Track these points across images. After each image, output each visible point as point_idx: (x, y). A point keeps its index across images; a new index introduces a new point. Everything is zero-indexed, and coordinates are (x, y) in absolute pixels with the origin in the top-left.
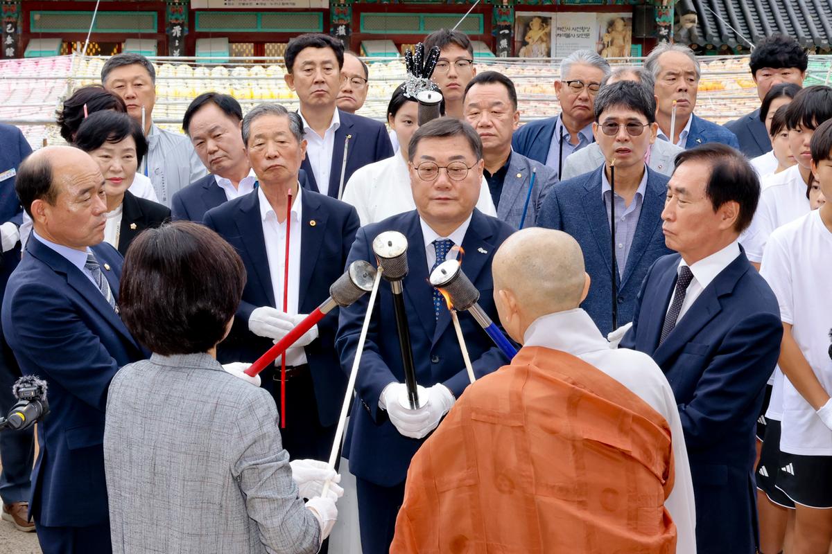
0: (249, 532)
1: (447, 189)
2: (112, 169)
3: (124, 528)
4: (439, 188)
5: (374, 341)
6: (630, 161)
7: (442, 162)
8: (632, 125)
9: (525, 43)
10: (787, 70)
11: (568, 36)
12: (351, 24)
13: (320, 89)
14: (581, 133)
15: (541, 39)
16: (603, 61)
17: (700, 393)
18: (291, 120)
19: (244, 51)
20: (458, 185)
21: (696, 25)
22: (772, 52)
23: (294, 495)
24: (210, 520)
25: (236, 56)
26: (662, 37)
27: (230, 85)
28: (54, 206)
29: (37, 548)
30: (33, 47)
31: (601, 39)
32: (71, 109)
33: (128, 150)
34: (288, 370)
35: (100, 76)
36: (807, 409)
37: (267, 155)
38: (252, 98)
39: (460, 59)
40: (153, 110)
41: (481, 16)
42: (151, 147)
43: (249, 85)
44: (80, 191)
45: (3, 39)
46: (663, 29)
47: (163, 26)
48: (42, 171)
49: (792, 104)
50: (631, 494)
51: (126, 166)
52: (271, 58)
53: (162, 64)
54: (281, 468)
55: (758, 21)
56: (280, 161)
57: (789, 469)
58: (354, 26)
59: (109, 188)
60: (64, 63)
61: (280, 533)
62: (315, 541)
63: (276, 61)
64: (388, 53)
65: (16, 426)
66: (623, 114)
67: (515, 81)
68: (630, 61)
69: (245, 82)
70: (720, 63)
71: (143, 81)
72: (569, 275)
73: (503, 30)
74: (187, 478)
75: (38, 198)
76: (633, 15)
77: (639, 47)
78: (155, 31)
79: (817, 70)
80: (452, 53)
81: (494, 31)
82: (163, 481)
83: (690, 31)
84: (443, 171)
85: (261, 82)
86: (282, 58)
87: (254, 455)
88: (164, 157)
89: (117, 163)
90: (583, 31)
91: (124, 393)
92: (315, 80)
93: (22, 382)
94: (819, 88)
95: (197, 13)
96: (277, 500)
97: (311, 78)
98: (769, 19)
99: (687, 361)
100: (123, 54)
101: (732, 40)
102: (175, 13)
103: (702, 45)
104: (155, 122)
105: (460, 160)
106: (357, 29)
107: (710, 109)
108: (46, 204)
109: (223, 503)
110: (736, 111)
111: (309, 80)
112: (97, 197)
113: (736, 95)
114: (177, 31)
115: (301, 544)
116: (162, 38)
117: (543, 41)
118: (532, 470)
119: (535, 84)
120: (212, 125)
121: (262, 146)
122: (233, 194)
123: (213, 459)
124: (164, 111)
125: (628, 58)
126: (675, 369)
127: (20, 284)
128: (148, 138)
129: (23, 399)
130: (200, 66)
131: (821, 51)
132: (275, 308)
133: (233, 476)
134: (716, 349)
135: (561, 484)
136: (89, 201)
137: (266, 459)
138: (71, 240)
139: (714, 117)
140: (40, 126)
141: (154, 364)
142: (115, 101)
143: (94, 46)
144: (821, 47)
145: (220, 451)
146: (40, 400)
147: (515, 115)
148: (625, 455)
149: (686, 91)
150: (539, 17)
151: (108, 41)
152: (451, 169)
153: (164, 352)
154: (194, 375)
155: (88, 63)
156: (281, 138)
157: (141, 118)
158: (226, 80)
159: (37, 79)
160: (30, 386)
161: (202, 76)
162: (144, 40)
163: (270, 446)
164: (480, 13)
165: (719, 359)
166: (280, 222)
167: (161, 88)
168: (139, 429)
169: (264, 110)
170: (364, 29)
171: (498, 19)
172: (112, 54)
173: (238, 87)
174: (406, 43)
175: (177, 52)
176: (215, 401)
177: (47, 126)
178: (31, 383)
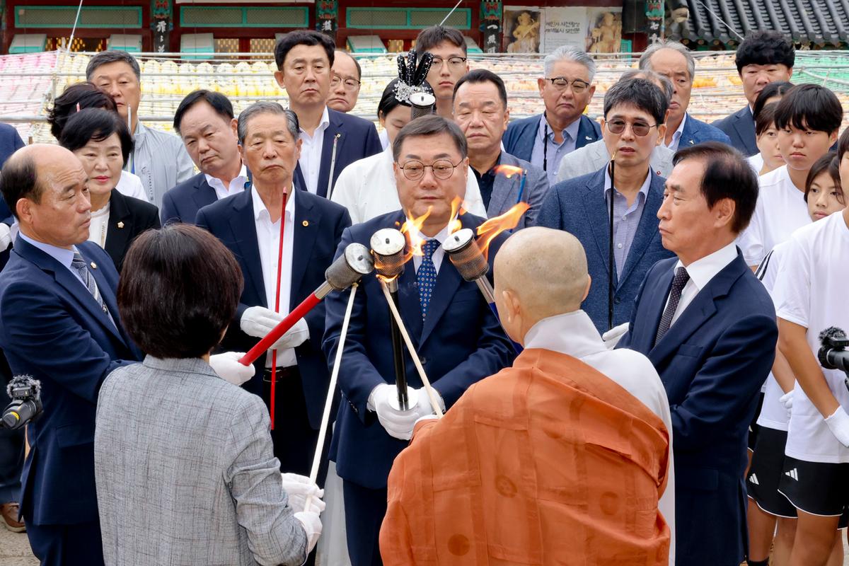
0: (239, 539)
1: (433, 188)
2: (97, 167)
3: (119, 531)
4: (424, 187)
5: (360, 342)
6: (634, 160)
7: (427, 161)
8: (638, 125)
9: (513, 39)
10: (773, 67)
11: (557, 31)
12: (337, 19)
13: (310, 88)
14: (565, 132)
15: (530, 35)
16: (587, 58)
17: (691, 394)
18: (288, 119)
19: (230, 47)
20: (444, 184)
21: (687, 19)
22: (757, 49)
23: (284, 503)
24: (202, 525)
25: (221, 52)
26: (653, 32)
27: (215, 81)
28: (39, 204)
29: (27, 548)
30: (18, 43)
31: (590, 33)
32: (62, 107)
33: (113, 148)
34: (278, 371)
35: (85, 73)
36: (815, 415)
37: (265, 155)
38: (237, 95)
39: (454, 56)
40: (139, 108)
41: (469, 10)
42: (137, 145)
43: (234, 81)
44: (64, 189)
46: (654, 23)
47: (148, 21)
48: (25, 170)
50: (629, 497)
51: (112, 164)
52: (256, 54)
53: (146, 60)
54: (272, 474)
55: (751, 15)
56: (278, 161)
57: (793, 474)
58: (340, 21)
59: (94, 186)
60: (48, 59)
61: (268, 541)
62: (303, 551)
63: (261, 58)
64: (375, 49)
65: (11, 425)
66: (630, 112)
67: (503, 78)
68: (620, 57)
69: (231, 79)
70: (712, 59)
71: (128, 78)
72: (574, 277)
73: (490, 25)
74: (180, 482)
75: (23, 196)
76: (623, 10)
77: (629, 43)
78: (139, 26)
80: (445, 50)
81: (481, 26)
82: (156, 485)
83: (681, 26)
84: (428, 169)
85: (246, 78)
86: (273, 54)
87: (245, 462)
88: (151, 156)
89: (102, 162)
90: (573, 26)
91: (117, 396)
92: (306, 79)
93: (16, 382)
94: (809, 87)
95: (182, 8)
96: (266, 506)
97: (302, 76)
98: (762, 13)
99: (681, 363)
100: (108, 51)
101: (724, 35)
102: (160, 8)
103: (693, 41)
104: (141, 120)
105: (445, 159)
106: (343, 24)
107: (702, 107)
108: (31, 203)
109: (216, 509)
110: (727, 109)
111: (300, 78)
112: (81, 194)
113: (728, 92)
114: (162, 26)
115: (289, 552)
116: (147, 33)
117: (531, 37)
118: (535, 473)
119: (524, 79)
120: (204, 123)
121: (260, 145)
122: (223, 193)
123: (206, 465)
124: (149, 108)
125: (618, 54)
126: (668, 371)
127: (8, 283)
128: (134, 136)
129: (17, 399)
130: (186, 62)
131: (815, 47)
132: (267, 308)
133: (225, 483)
134: (709, 352)
135: (563, 489)
136: (74, 199)
137: (256, 465)
138: (57, 238)
139: (705, 115)
140: (25, 124)
141: (148, 367)
142: (105, 99)
143: (78, 42)
144: (815, 42)
145: (213, 456)
146: (34, 400)
147: (505, 114)
148: (625, 458)
150: (528, 12)
151: (93, 37)
152: (437, 168)
153: (159, 355)
154: (188, 379)
155: (72, 59)
156: (279, 138)
157: (127, 116)
158: (212, 77)
159: (22, 75)
160: (24, 385)
161: (187, 72)
162: (129, 36)
163: (262, 453)
164: (468, 7)
165: (712, 360)
166: (274, 221)
167: (146, 85)
168: (133, 432)
169: (260, 108)
170: (351, 24)
171: (485, 13)
172: (97, 50)
173: (223, 83)
174: (392, 39)
175: (162, 48)
176: (209, 407)
177: (32, 124)
178: (25, 383)
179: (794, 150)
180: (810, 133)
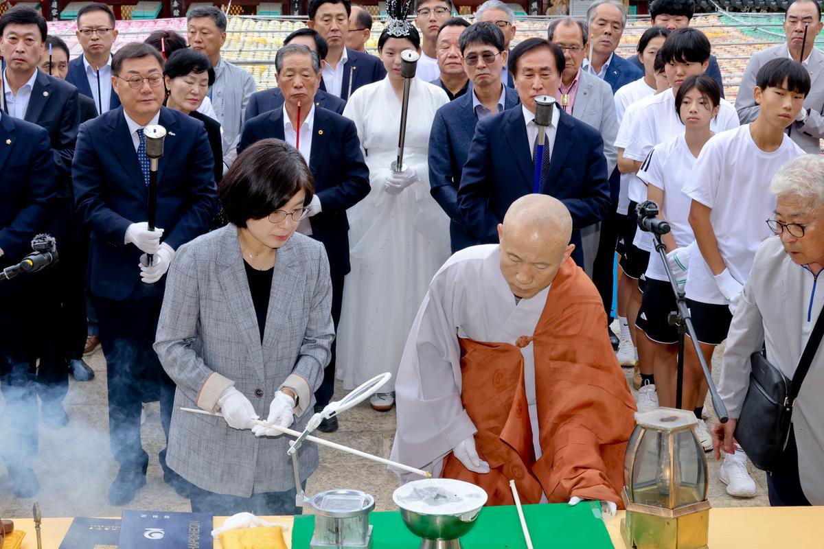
2: (192, 92)
6: (488, 81)
8: (487, 55)
9: (550, 5)
10: (680, 17)
13: (335, 35)
18: (313, 59)
33: (204, 80)
37: (295, 85)
39: (439, 7)
45: (171, 3)
49: (665, 45)
51: (201, 91)
53: (283, 21)
56: (303, 91)
66: (479, 48)
71: (209, 30)
77: (635, 7)
79: (764, 24)
80: (432, 4)
84: (145, 81)
88: (225, 83)
89: (196, 89)
92: (332, 29)
93: (38, 239)
111: (327, 28)
117: (563, 3)
121: (291, 78)
129: (37, 250)
143: (239, 8)
146: (50, 252)
149: (610, 34)
151: (248, 4)
156: (306, 73)
160: (42, 241)
169: (294, 50)
175: (297, 13)
178: (43, 239)
179: (678, 78)
180: (688, 65)
